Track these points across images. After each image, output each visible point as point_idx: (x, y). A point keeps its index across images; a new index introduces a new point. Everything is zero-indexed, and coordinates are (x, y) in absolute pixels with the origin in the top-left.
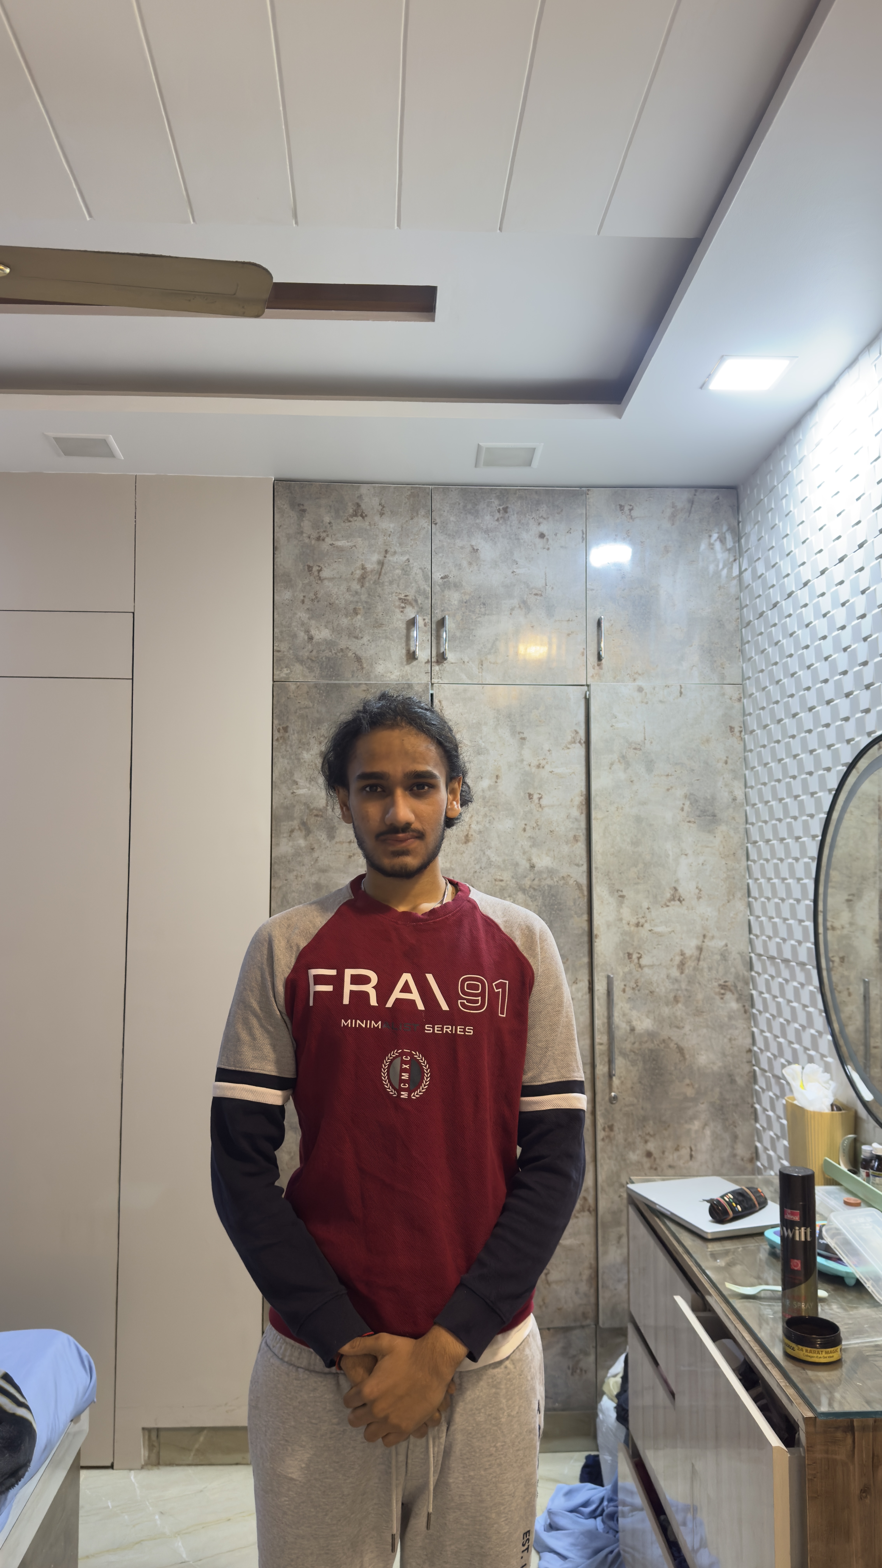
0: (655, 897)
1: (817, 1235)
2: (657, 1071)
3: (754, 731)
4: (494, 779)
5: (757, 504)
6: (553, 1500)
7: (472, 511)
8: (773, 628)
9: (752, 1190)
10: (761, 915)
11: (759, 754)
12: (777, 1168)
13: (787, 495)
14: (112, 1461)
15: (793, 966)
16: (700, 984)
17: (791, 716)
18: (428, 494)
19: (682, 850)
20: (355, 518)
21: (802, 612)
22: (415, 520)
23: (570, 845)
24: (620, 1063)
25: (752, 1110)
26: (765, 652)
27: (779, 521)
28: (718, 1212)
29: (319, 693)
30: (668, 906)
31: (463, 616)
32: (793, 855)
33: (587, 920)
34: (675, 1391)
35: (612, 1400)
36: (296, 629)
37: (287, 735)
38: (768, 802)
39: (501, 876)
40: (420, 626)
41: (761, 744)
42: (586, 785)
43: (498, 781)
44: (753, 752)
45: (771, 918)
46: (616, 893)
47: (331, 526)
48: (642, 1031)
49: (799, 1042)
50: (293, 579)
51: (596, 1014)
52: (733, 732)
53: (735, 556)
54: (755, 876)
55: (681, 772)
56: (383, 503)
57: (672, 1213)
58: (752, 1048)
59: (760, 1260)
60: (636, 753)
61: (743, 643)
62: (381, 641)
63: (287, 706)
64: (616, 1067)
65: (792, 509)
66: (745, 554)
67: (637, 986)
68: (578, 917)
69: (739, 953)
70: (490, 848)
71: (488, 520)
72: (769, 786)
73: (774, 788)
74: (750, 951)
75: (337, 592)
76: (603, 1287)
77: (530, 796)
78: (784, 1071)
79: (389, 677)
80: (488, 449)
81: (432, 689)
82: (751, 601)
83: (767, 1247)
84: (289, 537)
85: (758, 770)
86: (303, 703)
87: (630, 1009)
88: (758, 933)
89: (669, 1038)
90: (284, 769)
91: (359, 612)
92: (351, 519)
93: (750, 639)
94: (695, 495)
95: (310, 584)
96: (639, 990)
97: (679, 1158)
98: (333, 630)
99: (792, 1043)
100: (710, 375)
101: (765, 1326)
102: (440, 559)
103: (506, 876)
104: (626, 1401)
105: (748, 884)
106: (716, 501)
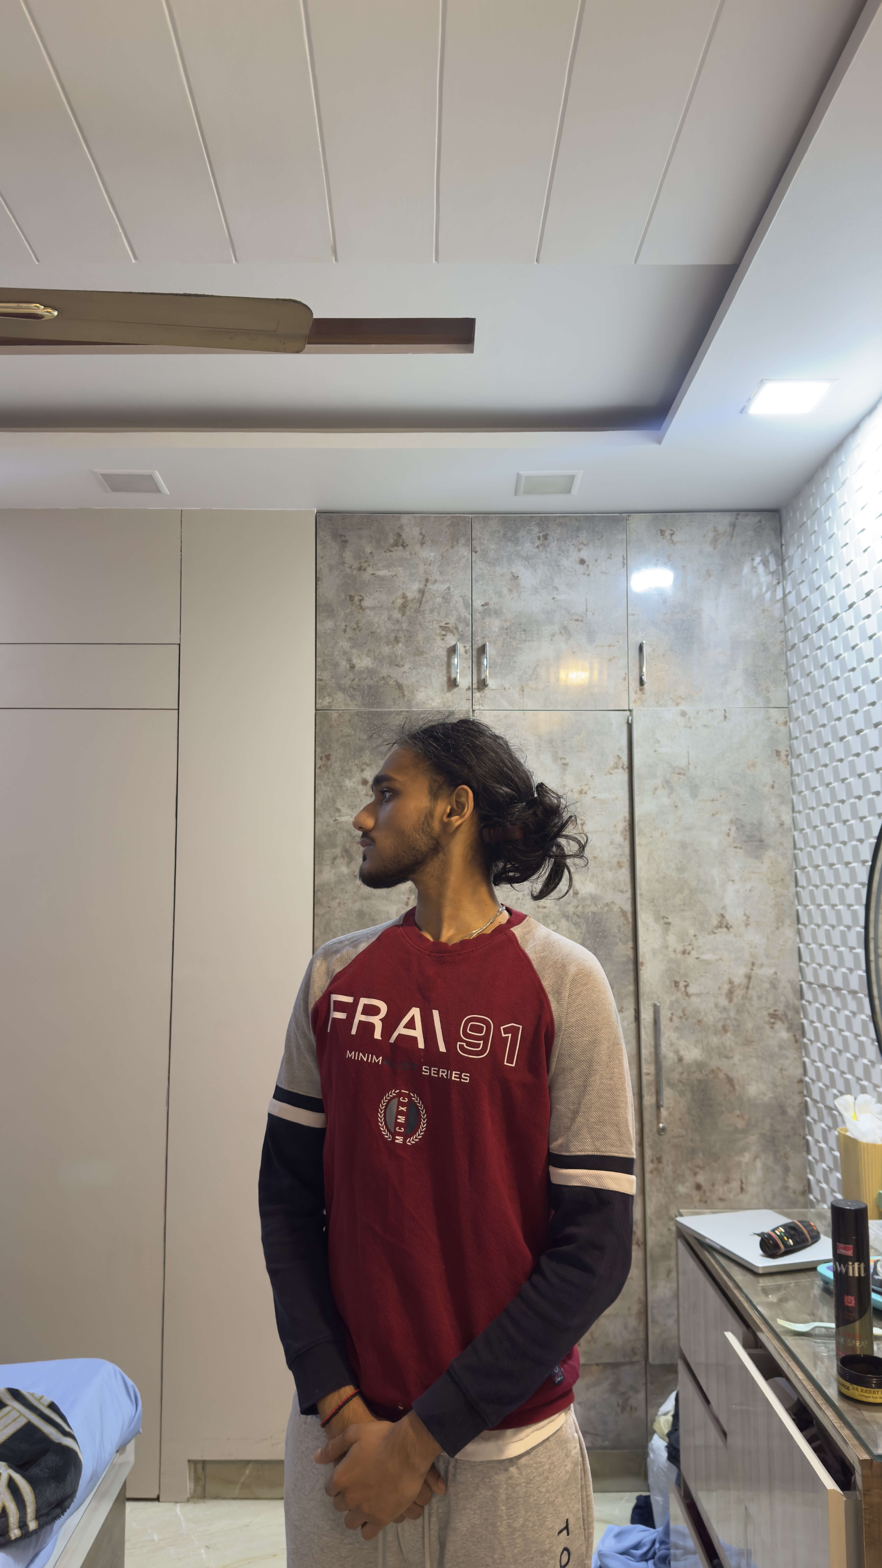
0: (702, 924)
1: (871, 1271)
2: (706, 1102)
3: (800, 755)
5: (801, 527)
6: (606, 1541)
7: (513, 539)
8: (819, 651)
9: (805, 1225)
10: (811, 942)
11: (807, 778)
12: (829, 1201)
13: (829, 518)
14: (158, 1493)
15: (844, 994)
16: (749, 1013)
17: (839, 739)
18: (468, 522)
19: (728, 876)
20: (396, 548)
21: (847, 634)
22: (455, 549)
23: (614, 871)
24: (668, 1093)
25: (805, 1141)
26: (811, 675)
27: (823, 544)
28: (769, 1246)
29: (361, 721)
30: (715, 933)
31: (504, 643)
32: (843, 881)
33: (632, 948)
34: (727, 1431)
36: (337, 658)
37: (329, 763)
38: (817, 826)
40: (461, 653)
41: (809, 768)
42: (629, 811)
44: (801, 777)
45: (821, 945)
46: (661, 920)
47: (373, 556)
48: (690, 1061)
49: (852, 1072)
50: (335, 608)
51: (643, 1043)
52: (779, 756)
53: (778, 579)
54: (804, 903)
55: (727, 797)
56: (424, 533)
57: (722, 1247)
58: (803, 1078)
59: (814, 1296)
60: (680, 779)
61: (788, 666)
62: (422, 669)
63: (329, 735)
64: (664, 1098)
65: (835, 531)
66: (789, 577)
67: (685, 1015)
68: (623, 944)
69: (789, 981)
71: (528, 547)
72: (817, 811)
73: (822, 813)
74: (800, 979)
75: (378, 621)
76: (652, 1322)
78: (836, 1102)
79: (430, 705)
80: (527, 478)
82: (795, 624)
83: (821, 1283)
84: (331, 568)
85: (805, 795)
87: (677, 1039)
88: (809, 961)
89: (718, 1069)
90: (326, 797)
91: (400, 640)
92: (392, 549)
93: (795, 662)
94: (737, 519)
95: (351, 613)
96: (686, 1019)
97: (730, 1191)
98: (375, 659)
99: (845, 1073)
100: (749, 399)
101: (818, 1363)
102: (480, 587)
104: (677, 1440)
105: (797, 911)
106: (759, 524)
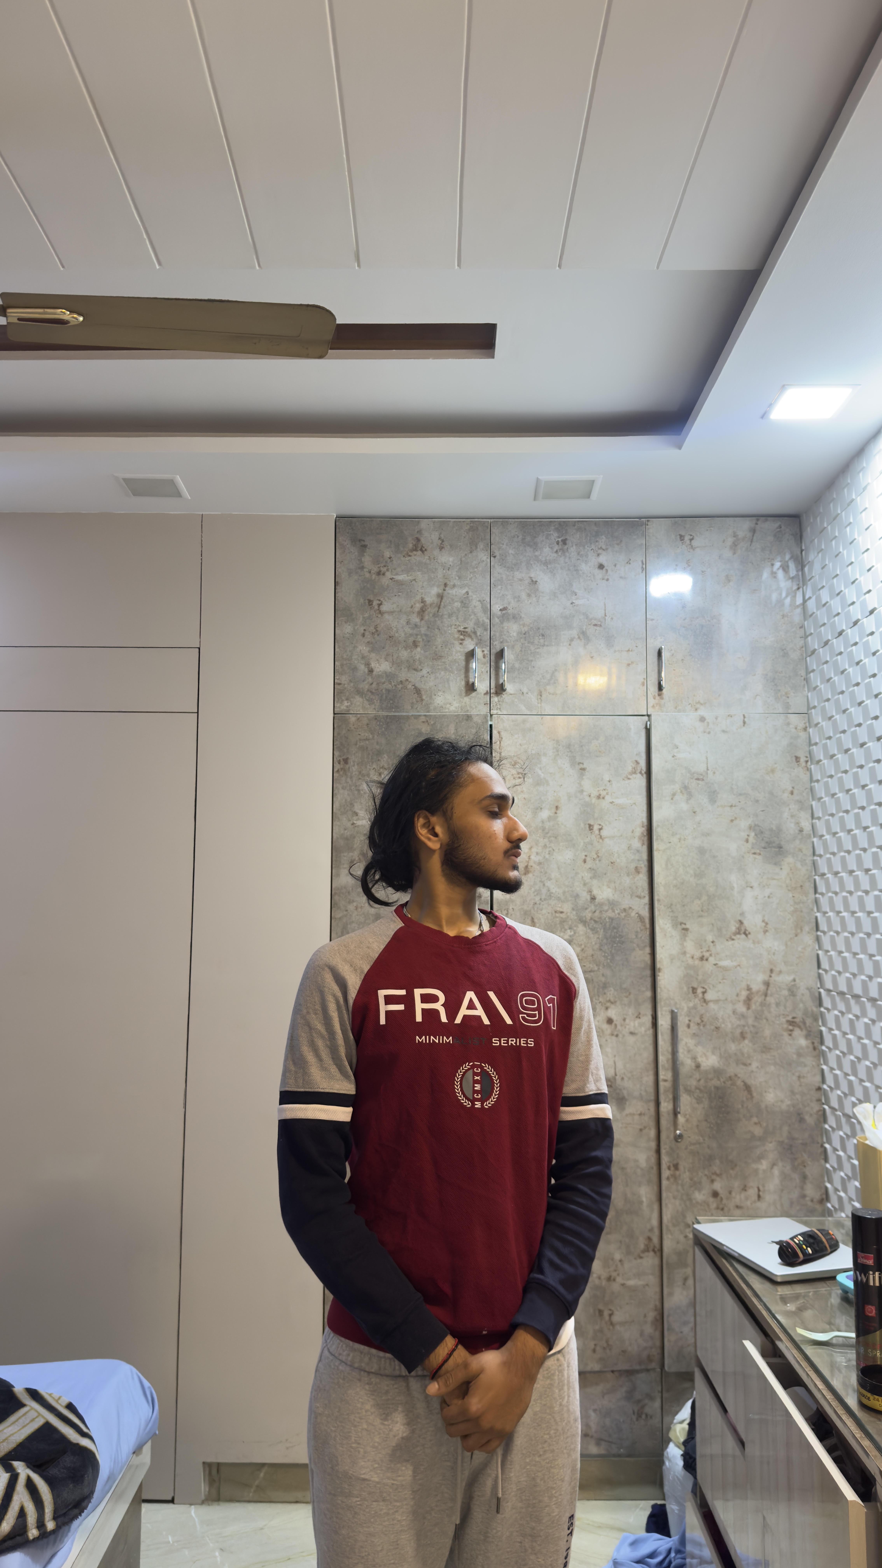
0: (720, 930)
2: (723, 1109)
3: (820, 761)
4: (554, 810)
5: (821, 533)
6: (618, 1549)
7: (531, 543)
8: (839, 657)
9: (824, 1233)
10: (830, 949)
11: (826, 784)
12: (849, 1210)
14: (173, 1495)
15: (864, 1002)
16: (767, 1019)
17: (859, 746)
18: (488, 527)
19: (747, 883)
20: (415, 553)
21: (868, 640)
22: (474, 554)
23: (631, 877)
24: (685, 1100)
25: (823, 1149)
26: (831, 681)
27: (844, 549)
28: (788, 1254)
29: (379, 725)
30: (733, 940)
31: (522, 648)
32: (863, 888)
33: (650, 954)
34: (744, 1440)
35: (679, 1447)
36: (356, 662)
37: (347, 766)
38: (836, 833)
39: (561, 907)
40: (479, 658)
41: (828, 774)
42: (647, 817)
43: (558, 812)
44: (820, 783)
45: (841, 952)
46: (679, 926)
47: (392, 561)
48: (708, 1068)
49: (871, 1080)
50: (354, 612)
51: (660, 1050)
52: (799, 762)
53: (798, 585)
54: (824, 910)
55: (746, 803)
56: (443, 538)
57: (740, 1255)
58: (821, 1085)
59: (832, 1305)
60: (698, 784)
61: (808, 672)
62: (440, 674)
63: (347, 738)
64: (681, 1104)
65: (856, 537)
66: (809, 583)
67: (702, 1021)
68: (640, 950)
69: (808, 989)
70: (550, 879)
71: (547, 552)
72: (836, 817)
73: (842, 820)
74: (819, 986)
75: (396, 626)
76: (668, 1329)
77: (591, 827)
78: (855, 1110)
79: (449, 709)
80: (547, 482)
81: (491, 720)
82: (815, 630)
83: (840, 1292)
84: (350, 573)
85: (825, 801)
86: (362, 735)
87: (695, 1045)
88: (827, 968)
89: (736, 1075)
90: (344, 801)
91: (418, 644)
92: (411, 554)
93: (815, 668)
94: (757, 524)
95: (370, 618)
96: (704, 1026)
97: (747, 1198)
98: (393, 663)
99: (863, 1081)
100: (771, 404)
101: (837, 1372)
102: (499, 591)
103: (567, 907)
104: (694, 1448)
105: (816, 918)
106: (778, 530)
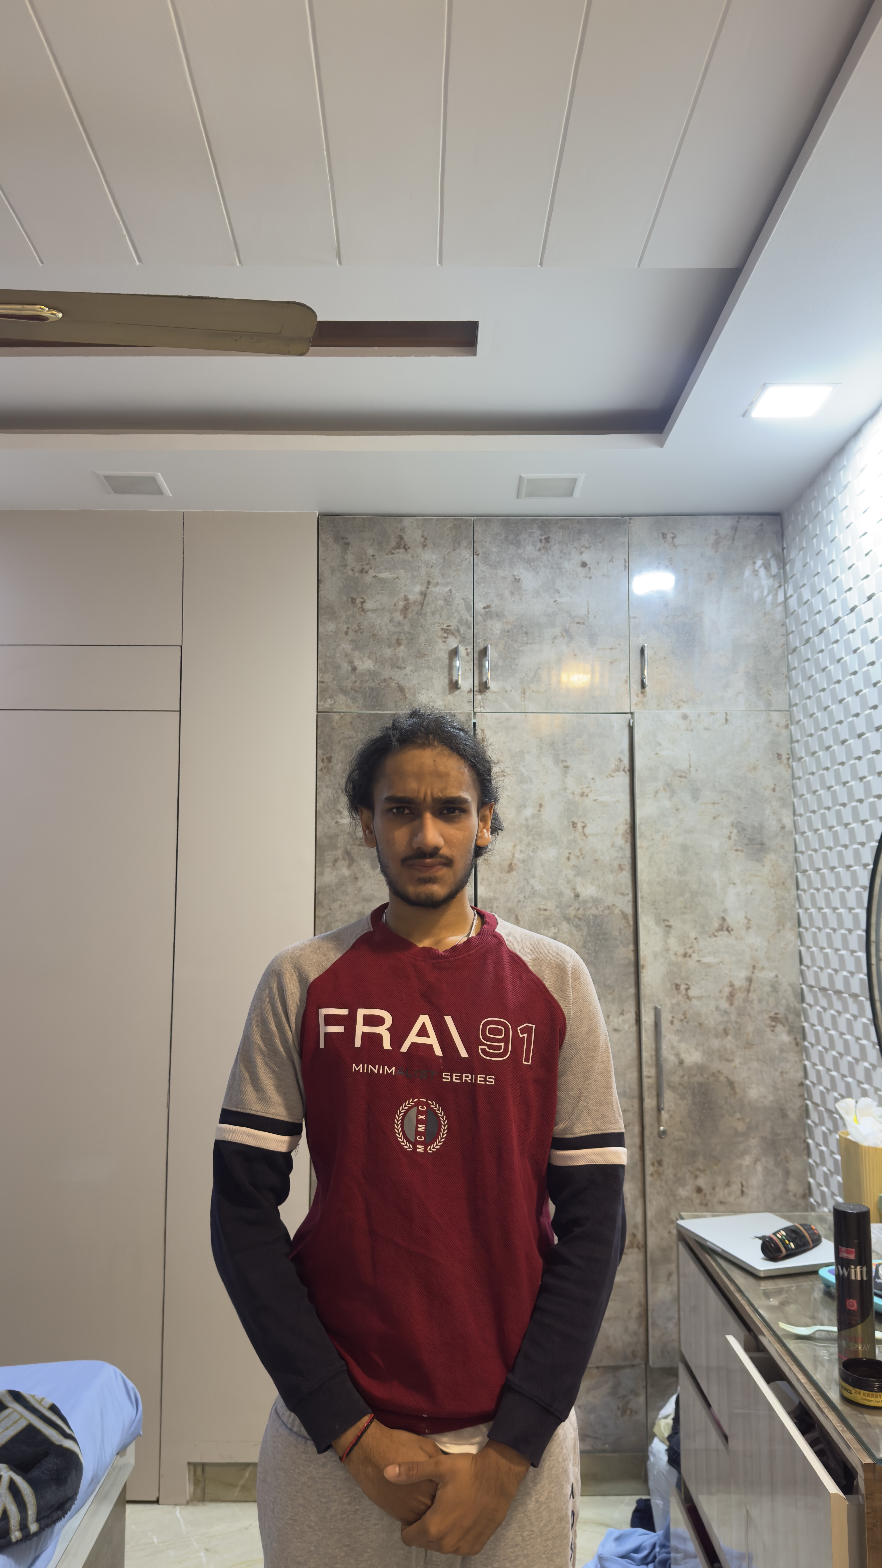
1: (873, 1274)
2: (707, 1105)
3: (802, 758)
4: (538, 808)
5: (802, 531)
6: (603, 1545)
7: (514, 542)
8: (820, 655)
9: (806, 1228)
10: (812, 945)
11: (808, 782)
12: (831, 1204)
13: (831, 521)
14: (158, 1495)
15: (845, 997)
16: (750, 1016)
17: (840, 743)
18: (471, 525)
19: (729, 879)
20: (398, 550)
21: (849, 638)
22: (457, 552)
23: (615, 874)
24: (669, 1096)
25: (806, 1144)
26: (813, 678)
27: (825, 547)
28: (771, 1249)
29: (363, 723)
30: (716, 936)
31: (505, 645)
32: (844, 884)
33: (633, 951)
34: (728, 1435)
36: (339, 660)
37: (331, 765)
38: (818, 830)
39: (545, 905)
40: (462, 656)
41: (810, 771)
42: (631, 814)
43: (542, 810)
44: (802, 780)
45: (822, 948)
46: (662, 923)
47: (375, 559)
48: (691, 1064)
49: (853, 1075)
50: (337, 610)
51: (644, 1047)
52: (780, 759)
53: (780, 583)
54: (805, 906)
55: (728, 800)
56: (426, 535)
57: (723, 1250)
58: (804, 1081)
59: (815, 1299)
60: (681, 781)
61: (790, 670)
62: (424, 672)
63: (331, 737)
64: (665, 1101)
65: (837, 535)
66: (790, 581)
67: (686, 1018)
68: (624, 947)
69: (790, 985)
70: (533, 877)
71: (530, 550)
72: (818, 814)
73: (823, 816)
74: (801, 982)
75: (380, 623)
76: (653, 1325)
77: (574, 825)
78: (837, 1105)
80: (529, 480)
81: (475, 718)
82: (797, 627)
83: (822, 1286)
84: (333, 570)
85: (806, 798)
86: (346, 733)
87: (678, 1041)
88: (810, 964)
89: (719, 1071)
90: (327, 799)
91: (402, 642)
92: (394, 552)
93: (796, 665)
94: (738, 522)
95: (353, 616)
96: (687, 1022)
97: (730, 1194)
98: (376, 661)
99: (845, 1076)
100: (752, 403)
101: (820, 1367)
102: (482, 589)
103: (551, 905)
104: (678, 1443)
105: (798, 914)
106: (760, 527)
